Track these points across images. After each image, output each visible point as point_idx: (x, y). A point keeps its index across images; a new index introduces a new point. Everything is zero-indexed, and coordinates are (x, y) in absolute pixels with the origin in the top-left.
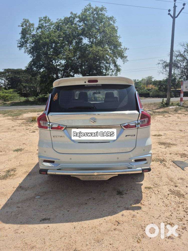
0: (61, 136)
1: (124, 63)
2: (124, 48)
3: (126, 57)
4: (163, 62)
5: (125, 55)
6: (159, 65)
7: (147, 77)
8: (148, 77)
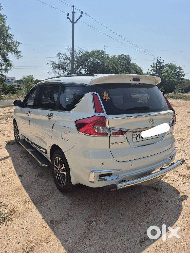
0: (122, 142)
1: (18, 58)
2: (17, 42)
3: (20, 52)
4: (52, 63)
5: (18, 49)
6: (49, 65)
7: (28, 75)
8: (30, 76)
